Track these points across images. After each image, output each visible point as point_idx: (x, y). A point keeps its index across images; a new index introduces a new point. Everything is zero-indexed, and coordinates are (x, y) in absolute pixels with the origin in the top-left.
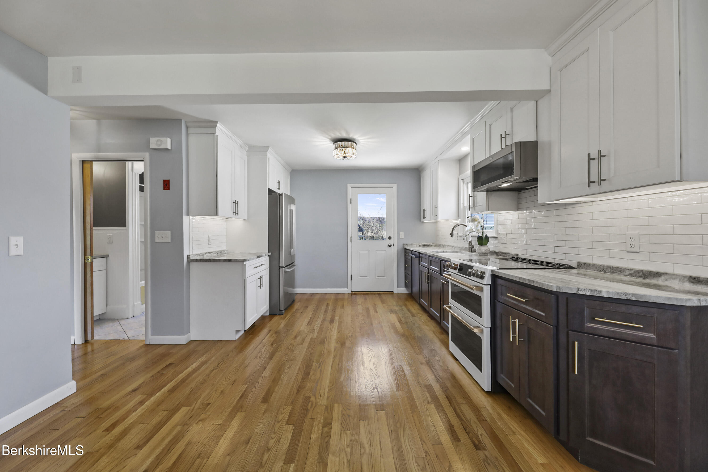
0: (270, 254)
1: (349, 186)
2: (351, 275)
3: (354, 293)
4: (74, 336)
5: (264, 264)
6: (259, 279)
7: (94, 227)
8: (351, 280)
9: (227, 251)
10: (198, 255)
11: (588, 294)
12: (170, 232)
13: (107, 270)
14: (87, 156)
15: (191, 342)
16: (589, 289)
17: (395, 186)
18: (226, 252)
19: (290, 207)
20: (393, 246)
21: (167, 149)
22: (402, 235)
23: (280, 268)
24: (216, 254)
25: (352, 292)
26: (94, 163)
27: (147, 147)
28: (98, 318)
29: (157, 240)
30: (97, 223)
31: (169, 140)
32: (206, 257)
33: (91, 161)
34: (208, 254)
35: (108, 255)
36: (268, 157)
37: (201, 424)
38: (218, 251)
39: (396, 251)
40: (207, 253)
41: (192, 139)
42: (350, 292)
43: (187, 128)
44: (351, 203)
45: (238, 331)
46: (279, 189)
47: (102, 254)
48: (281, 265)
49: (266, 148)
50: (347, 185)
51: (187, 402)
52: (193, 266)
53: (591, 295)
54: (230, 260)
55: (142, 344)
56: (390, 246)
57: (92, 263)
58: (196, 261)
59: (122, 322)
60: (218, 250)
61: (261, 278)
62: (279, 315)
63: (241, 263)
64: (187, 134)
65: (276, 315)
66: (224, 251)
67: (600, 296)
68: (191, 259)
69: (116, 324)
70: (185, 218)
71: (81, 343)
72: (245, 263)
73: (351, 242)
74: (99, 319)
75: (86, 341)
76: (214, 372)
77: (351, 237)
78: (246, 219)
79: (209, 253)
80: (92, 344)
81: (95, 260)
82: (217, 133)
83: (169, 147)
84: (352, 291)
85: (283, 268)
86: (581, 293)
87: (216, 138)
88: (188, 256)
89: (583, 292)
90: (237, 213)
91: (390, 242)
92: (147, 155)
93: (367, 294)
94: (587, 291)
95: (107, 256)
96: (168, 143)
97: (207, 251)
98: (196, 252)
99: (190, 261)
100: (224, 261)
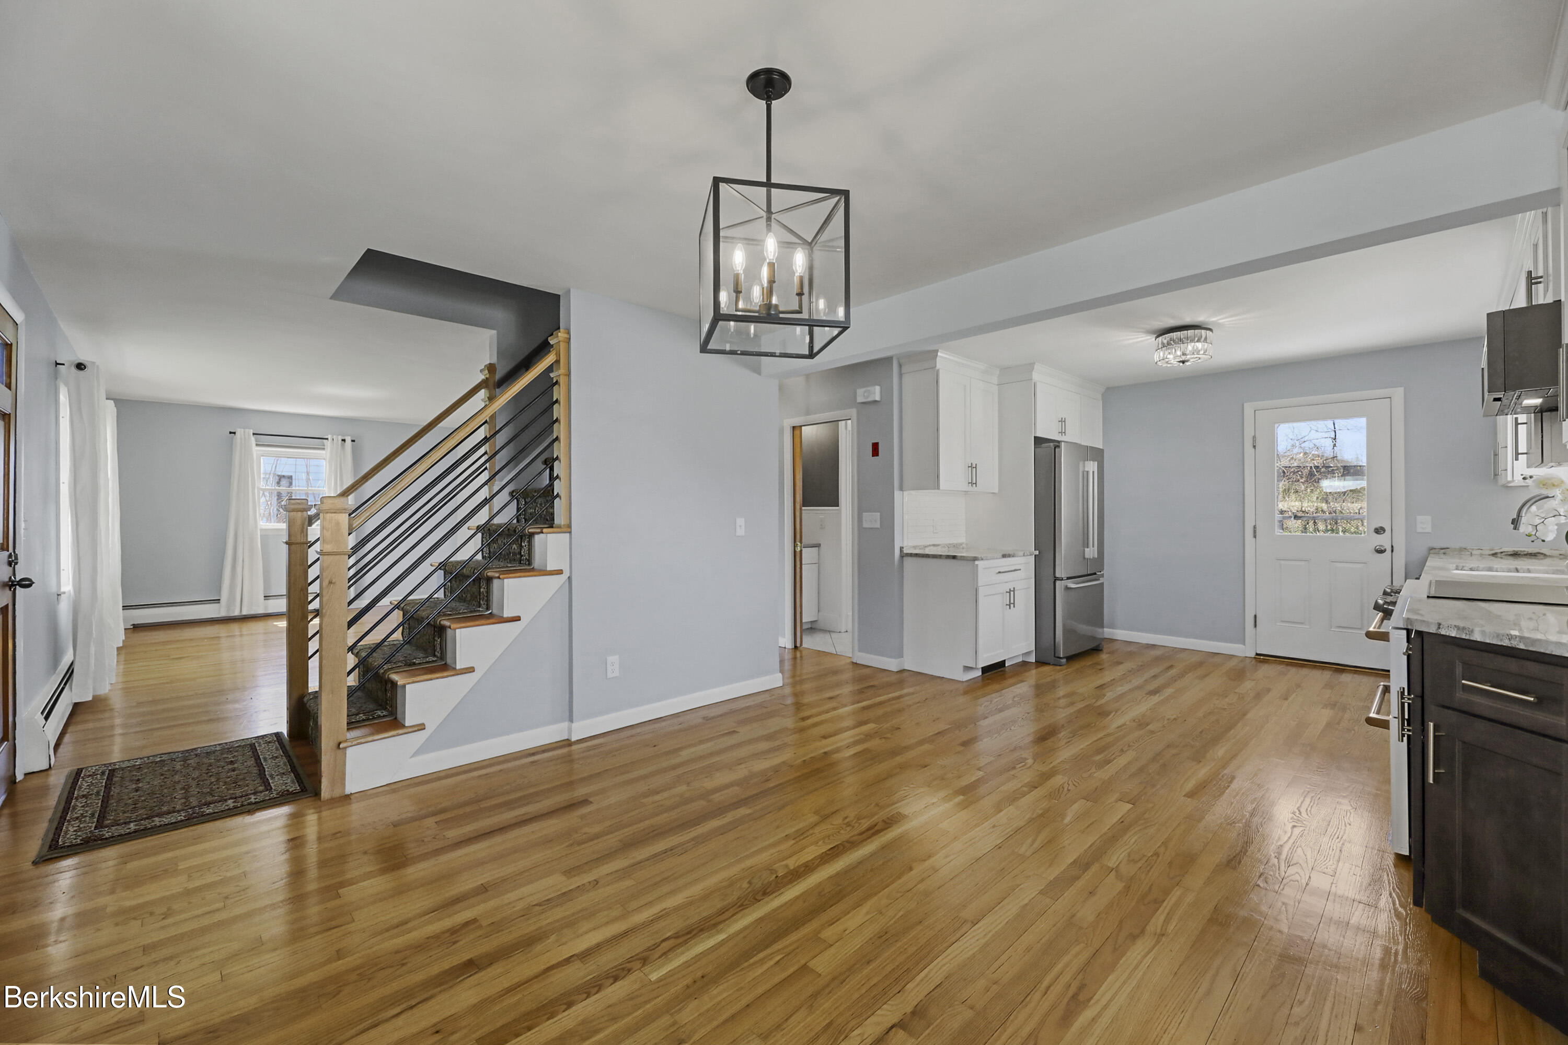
0: (1037, 552)
1: (1249, 408)
2: (1255, 616)
3: (1262, 659)
4: (784, 637)
5: (1020, 570)
6: (1008, 594)
7: (803, 506)
8: (1255, 626)
9: (967, 544)
10: (915, 547)
11: (1453, 635)
12: (879, 514)
13: (818, 564)
14: (796, 421)
15: (903, 671)
16: (1455, 626)
17: (1398, 394)
18: (964, 545)
19: (1084, 466)
20: (1392, 551)
21: (875, 402)
22: (1424, 523)
23: (1055, 580)
24: (947, 548)
25: (1257, 654)
26: (803, 428)
27: (853, 402)
28: (810, 626)
29: (865, 525)
30: (806, 503)
31: (878, 388)
32: (928, 551)
33: (801, 427)
34: (932, 547)
35: (820, 544)
36: (1033, 381)
37: (884, 740)
38: (950, 544)
39: (1404, 566)
40: (930, 545)
41: (907, 379)
42: (1253, 655)
43: (900, 366)
44: (1254, 447)
45: (967, 669)
46: (1063, 433)
47: (815, 542)
48: (1058, 575)
49: (1030, 367)
50: (1243, 405)
51: (877, 720)
52: (908, 561)
53: (1458, 636)
54: (954, 557)
55: (849, 661)
56: (1380, 551)
57: (801, 551)
58: (911, 555)
59: (833, 635)
60: (951, 542)
61: (1012, 592)
62: (1053, 665)
63: (971, 562)
64: (901, 375)
65: (1049, 664)
66: (961, 544)
67: (1472, 638)
68: (905, 552)
69: (827, 636)
70: (897, 494)
71: (791, 647)
72: (977, 562)
73: (1255, 537)
74: (811, 628)
75: (796, 647)
76: (918, 704)
77: (1255, 527)
78: (996, 491)
79: (934, 545)
80: (801, 652)
81: (804, 550)
82: (938, 366)
83: (878, 398)
84: (1258, 652)
85: (1062, 580)
86: (1443, 632)
87: (938, 371)
88: (901, 548)
89: (1446, 630)
90: (975, 482)
91: (1383, 540)
92: (853, 412)
93: (1302, 666)
94: (1452, 629)
95: (818, 546)
96: (876, 393)
97: (931, 543)
98: (911, 543)
99: (903, 555)
100: (946, 558)
